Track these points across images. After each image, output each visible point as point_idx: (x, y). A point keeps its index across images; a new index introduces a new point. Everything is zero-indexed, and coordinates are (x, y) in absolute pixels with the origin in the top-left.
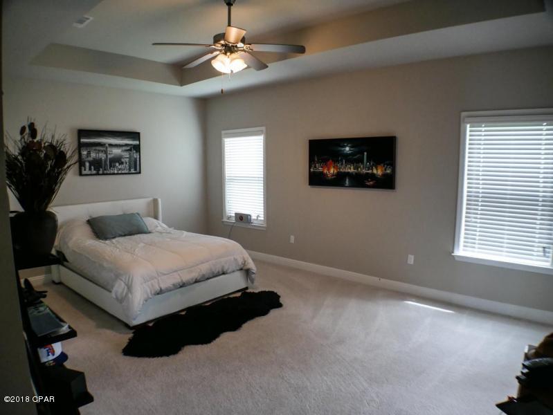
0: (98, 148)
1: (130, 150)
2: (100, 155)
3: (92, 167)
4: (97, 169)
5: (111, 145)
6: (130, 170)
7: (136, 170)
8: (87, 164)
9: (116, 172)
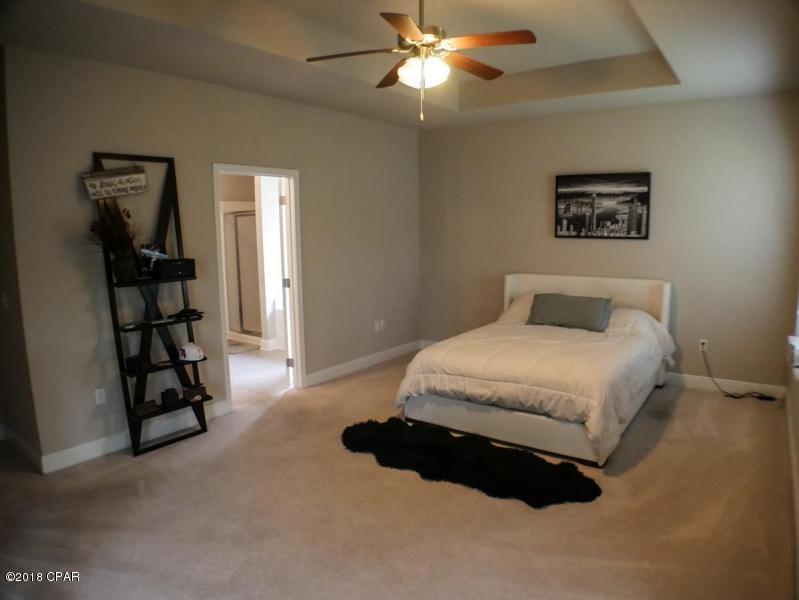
0: (580, 200)
1: (632, 201)
2: (583, 209)
3: (572, 227)
4: (578, 229)
5: (600, 195)
6: (629, 232)
7: (639, 232)
8: (565, 222)
9: (605, 234)
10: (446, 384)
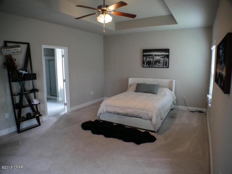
0: (150, 57)
1: (164, 57)
2: (151, 59)
3: (147, 64)
4: (149, 65)
5: (155, 55)
6: (163, 66)
7: (166, 66)
8: (145, 63)
9: (157, 66)
10: (112, 110)
